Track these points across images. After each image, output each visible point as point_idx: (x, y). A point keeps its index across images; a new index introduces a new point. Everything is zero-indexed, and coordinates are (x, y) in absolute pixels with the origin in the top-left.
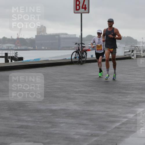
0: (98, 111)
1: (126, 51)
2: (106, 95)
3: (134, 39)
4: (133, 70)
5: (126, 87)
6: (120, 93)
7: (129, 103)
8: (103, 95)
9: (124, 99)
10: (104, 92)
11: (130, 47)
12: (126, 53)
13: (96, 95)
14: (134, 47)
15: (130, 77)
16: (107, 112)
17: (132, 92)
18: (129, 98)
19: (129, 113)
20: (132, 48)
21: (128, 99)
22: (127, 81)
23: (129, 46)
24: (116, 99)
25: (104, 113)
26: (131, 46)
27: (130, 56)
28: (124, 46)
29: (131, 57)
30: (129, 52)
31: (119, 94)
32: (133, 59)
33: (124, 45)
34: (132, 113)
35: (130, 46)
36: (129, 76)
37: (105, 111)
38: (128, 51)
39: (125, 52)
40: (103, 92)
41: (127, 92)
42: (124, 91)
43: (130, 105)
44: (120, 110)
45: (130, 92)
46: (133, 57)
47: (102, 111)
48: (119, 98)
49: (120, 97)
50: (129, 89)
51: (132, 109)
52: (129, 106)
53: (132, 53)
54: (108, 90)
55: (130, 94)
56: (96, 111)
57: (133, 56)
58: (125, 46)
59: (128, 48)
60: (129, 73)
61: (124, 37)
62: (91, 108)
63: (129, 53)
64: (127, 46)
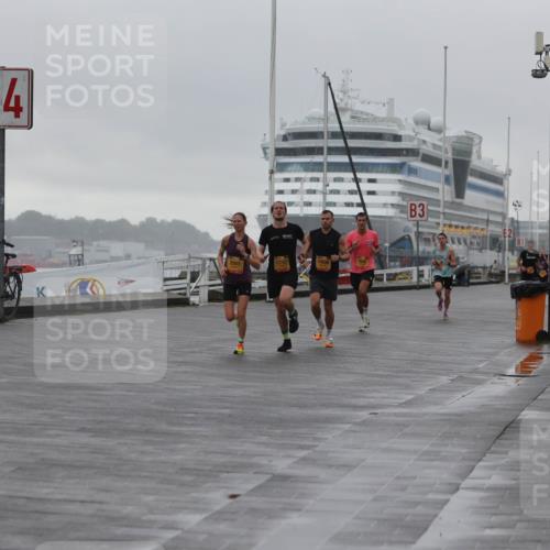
0: (65, 501)
1: (168, 274)
2: (97, 441)
3: (199, 231)
4: (196, 349)
5: (173, 410)
6: (147, 432)
7: (184, 470)
8: (84, 439)
9: (163, 458)
10: (89, 431)
11: (183, 260)
12: (168, 283)
13: (57, 441)
14: (200, 262)
15: (186, 372)
16: (101, 503)
17: (193, 429)
18: (184, 454)
19: (186, 508)
20: (192, 263)
21: (178, 457)
22: (175, 390)
23: (181, 256)
24: (133, 456)
25: (90, 509)
26: (190, 257)
27: (185, 294)
28: (161, 255)
29: (188, 299)
30: (180, 278)
31: (147, 438)
32: (194, 304)
33: (162, 253)
34: (197, 510)
35: (187, 257)
36: (183, 368)
37: (92, 502)
38: (177, 275)
39: (166, 280)
40: (83, 430)
41: (176, 429)
42: (164, 427)
43: (188, 478)
44: (150, 498)
45: (184, 429)
46: (193, 299)
47: (82, 502)
48: (143, 453)
49: (149, 448)
50: (183, 418)
51: (194, 495)
52: (182, 484)
53: (194, 285)
54: (102, 422)
55: (187, 436)
56: (59, 500)
57: (196, 294)
58: (164, 258)
59: (177, 264)
60: (180, 359)
61: (163, 222)
62: (43, 491)
63: (180, 281)
64: (171, 258)
